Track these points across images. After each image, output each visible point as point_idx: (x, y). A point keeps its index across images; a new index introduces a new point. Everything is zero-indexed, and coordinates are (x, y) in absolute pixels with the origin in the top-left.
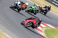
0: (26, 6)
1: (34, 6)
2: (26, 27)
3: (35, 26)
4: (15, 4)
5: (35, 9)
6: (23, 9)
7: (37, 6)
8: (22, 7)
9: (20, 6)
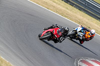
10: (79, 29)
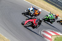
0: (39, 12)
1: (50, 14)
2: (25, 27)
3: (35, 26)
4: (28, 10)
5: (51, 17)
6: (36, 15)
7: (54, 14)
8: (34, 13)
9: (32, 12)
10: (31, 9)
